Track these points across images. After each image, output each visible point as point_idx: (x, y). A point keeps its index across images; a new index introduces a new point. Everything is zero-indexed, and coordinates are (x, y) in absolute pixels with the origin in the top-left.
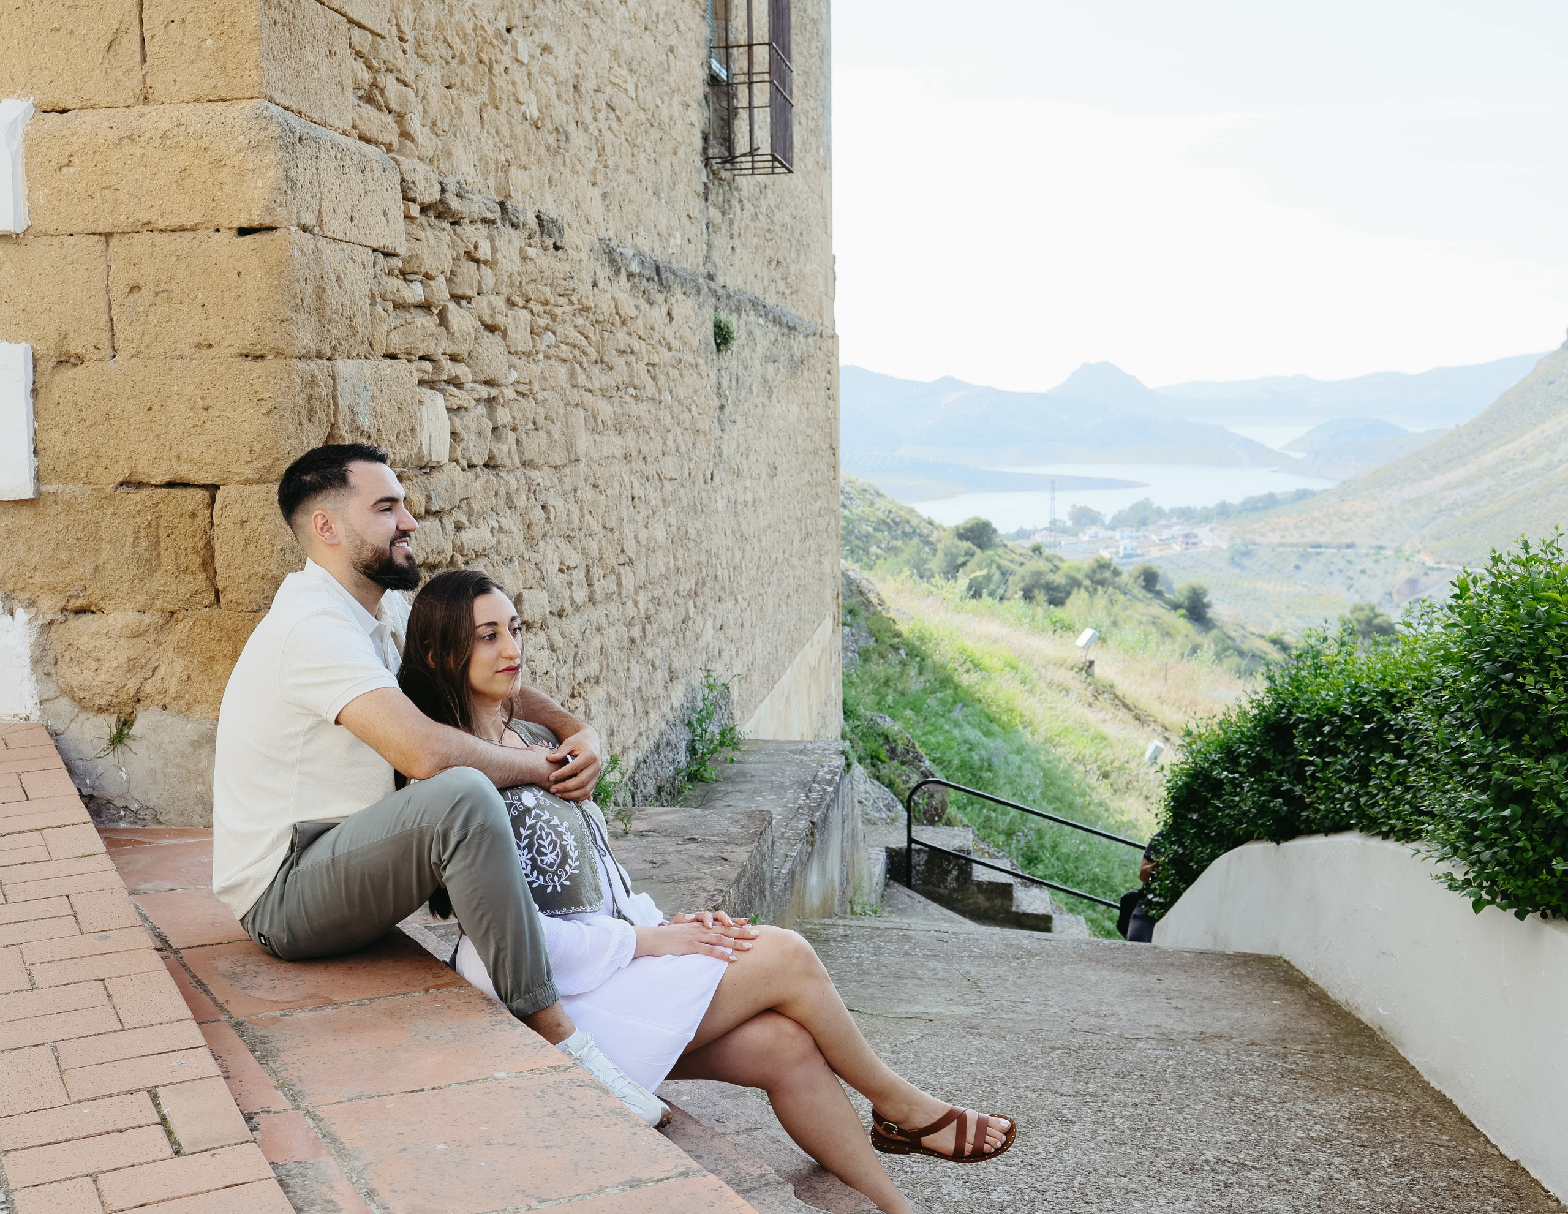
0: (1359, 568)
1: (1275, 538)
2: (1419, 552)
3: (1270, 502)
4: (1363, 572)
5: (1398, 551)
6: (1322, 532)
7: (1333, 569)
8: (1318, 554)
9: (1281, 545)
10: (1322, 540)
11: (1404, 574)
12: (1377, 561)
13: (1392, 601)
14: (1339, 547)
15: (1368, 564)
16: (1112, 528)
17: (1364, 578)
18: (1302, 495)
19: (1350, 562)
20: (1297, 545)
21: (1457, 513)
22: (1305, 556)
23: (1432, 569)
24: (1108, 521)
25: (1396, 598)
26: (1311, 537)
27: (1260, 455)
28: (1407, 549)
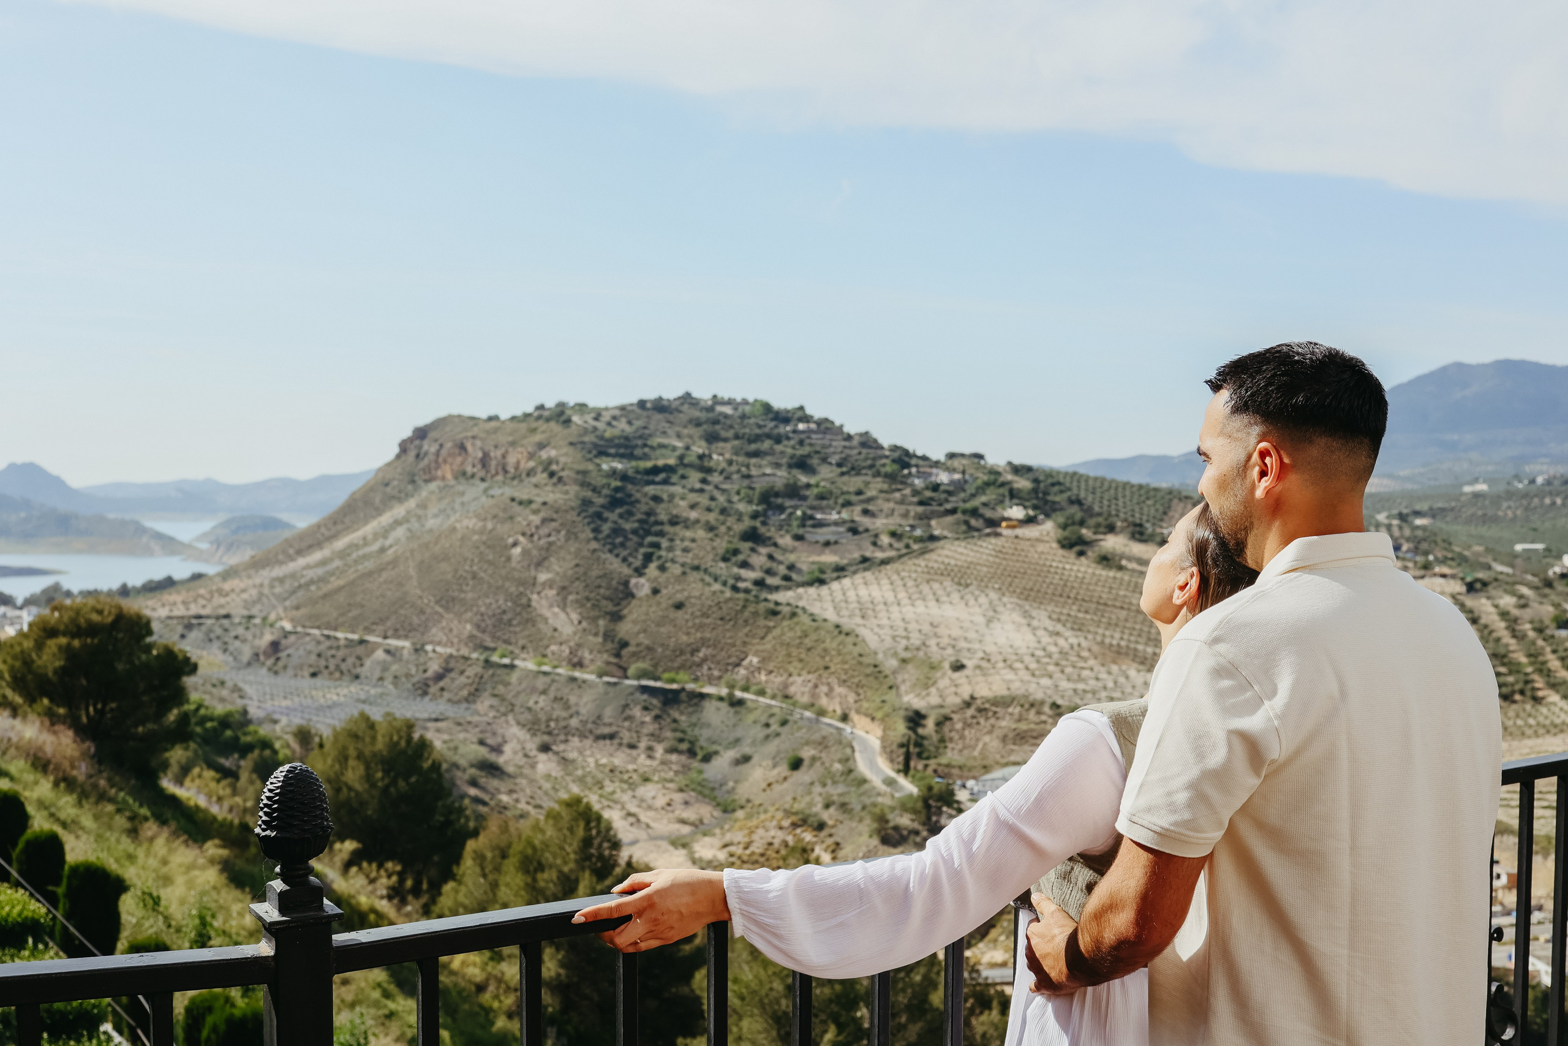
0: (233, 634)
1: (163, 612)
2: (281, 619)
3: (168, 583)
4: (236, 637)
5: (264, 619)
6: (204, 607)
7: (212, 636)
8: (200, 624)
9: (170, 618)
10: (203, 612)
11: (268, 637)
12: (247, 628)
13: (258, 660)
14: (218, 618)
15: (240, 631)
16: (21, 608)
17: (237, 643)
18: (197, 577)
19: (226, 630)
20: (182, 617)
21: (313, 588)
22: (189, 627)
23: (290, 633)
24: (19, 601)
25: (262, 658)
26: (194, 610)
27: (169, 545)
28: (272, 617)
